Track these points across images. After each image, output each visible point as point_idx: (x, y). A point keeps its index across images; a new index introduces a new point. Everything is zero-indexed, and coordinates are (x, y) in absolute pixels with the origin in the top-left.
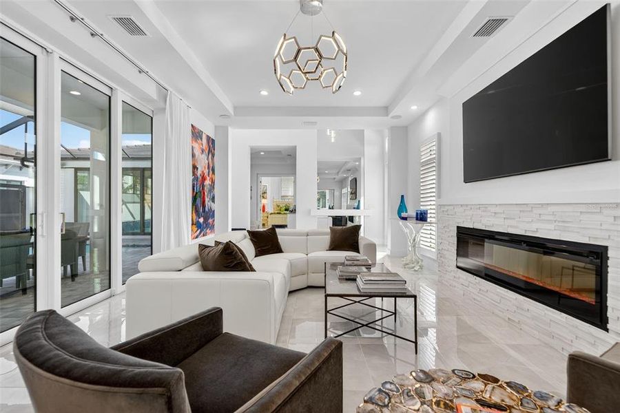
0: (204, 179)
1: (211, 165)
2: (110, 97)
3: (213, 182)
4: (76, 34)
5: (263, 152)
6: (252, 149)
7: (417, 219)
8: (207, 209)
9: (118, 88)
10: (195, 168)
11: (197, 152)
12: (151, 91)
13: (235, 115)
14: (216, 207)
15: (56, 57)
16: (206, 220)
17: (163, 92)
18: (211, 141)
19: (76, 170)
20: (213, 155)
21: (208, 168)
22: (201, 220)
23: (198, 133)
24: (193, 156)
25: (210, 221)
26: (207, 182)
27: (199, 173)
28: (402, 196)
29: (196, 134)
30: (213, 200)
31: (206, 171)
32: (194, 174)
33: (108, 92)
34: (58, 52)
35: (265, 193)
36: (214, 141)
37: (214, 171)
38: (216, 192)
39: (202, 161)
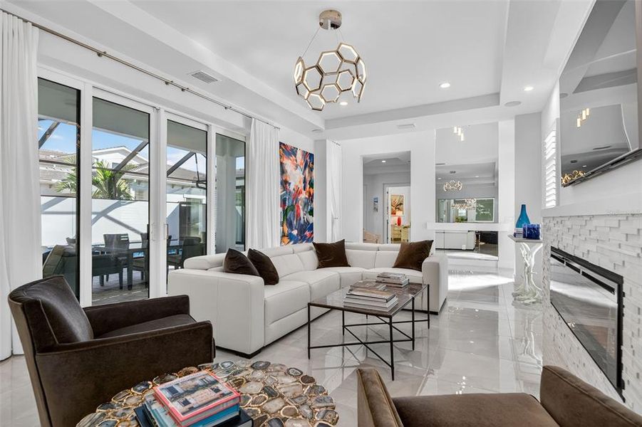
0: (298, 192)
1: (308, 179)
2: (207, 133)
3: (311, 196)
5: (384, 160)
6: (365, 159)
7: (524, 237)
8: (302, 222)
9: (212, 124)
10: (285, 183)
12: (238, 121)
13: (326, 128)
14: (315, 220)
15: (162, 112)
16: (301, 232)
17: (248, 119)
18: (309, 158)
20: (311, 169)
21: (305, 182)
22: (295, 232)
23: (292, 150)
24: (283, 171)
25: (307, 233)
26: (304, 195)
27: (292, 187)
28: (523, 207)
29: (288, 151)
30: (311, 213)
31: (301, 186)
32: (284, 189)
33: (204, 128)
34: (163, 108)
35: (401, 204)
36: (311, 156)
37: (311, 185)
38: (316, 205)
39: (296, 177)
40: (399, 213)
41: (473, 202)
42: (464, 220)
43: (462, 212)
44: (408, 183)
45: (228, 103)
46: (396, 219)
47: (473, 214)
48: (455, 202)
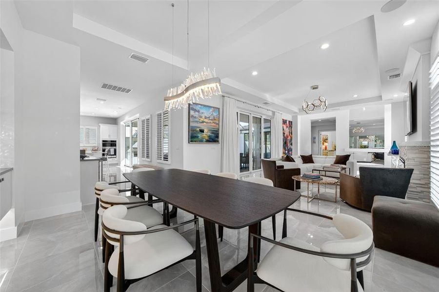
0: (288, 137)
1: (290, 132)
2: (261, 119)
3: (291, 138)
4: (256, 109)
6: (312, 121)
8: (289, 148)
9: (263, 116)
10: (284, 133)
11: (285, 128)
12: (270, 113)
14: (293, 147)
16: (288, 152)
17: (274, 113)
18: (291, 123)
19: (245, 134)
20: (292, 127)
22: (287, 152)
23: (286, 121)
24: (283, 130)
25: (290, 152)
26: (289, 138)
27: (286, 135)
28: (395, 142)
29: (284, 122)
30: (292, 144)
31: (288, 134)
32: (283, 136)
33: (260, 117)
35: (327, 139)
36: (292, 122)
37: (292, 133)
38: (293, 141)
39: (287, 131)
40: (325, 144)
41: (373, 138)
42: (365, 147)
43: (365, 143)
44: (335, 130)
45: (268, 108)
46: (324, 146)
47: (373, 144)
48: (361, 137)
